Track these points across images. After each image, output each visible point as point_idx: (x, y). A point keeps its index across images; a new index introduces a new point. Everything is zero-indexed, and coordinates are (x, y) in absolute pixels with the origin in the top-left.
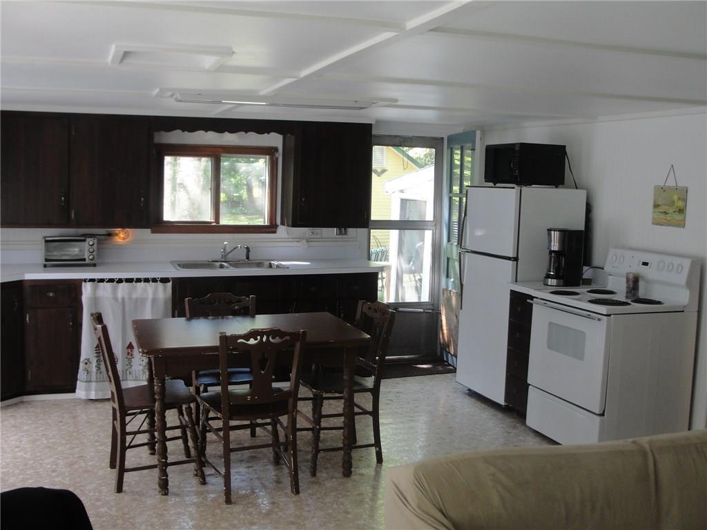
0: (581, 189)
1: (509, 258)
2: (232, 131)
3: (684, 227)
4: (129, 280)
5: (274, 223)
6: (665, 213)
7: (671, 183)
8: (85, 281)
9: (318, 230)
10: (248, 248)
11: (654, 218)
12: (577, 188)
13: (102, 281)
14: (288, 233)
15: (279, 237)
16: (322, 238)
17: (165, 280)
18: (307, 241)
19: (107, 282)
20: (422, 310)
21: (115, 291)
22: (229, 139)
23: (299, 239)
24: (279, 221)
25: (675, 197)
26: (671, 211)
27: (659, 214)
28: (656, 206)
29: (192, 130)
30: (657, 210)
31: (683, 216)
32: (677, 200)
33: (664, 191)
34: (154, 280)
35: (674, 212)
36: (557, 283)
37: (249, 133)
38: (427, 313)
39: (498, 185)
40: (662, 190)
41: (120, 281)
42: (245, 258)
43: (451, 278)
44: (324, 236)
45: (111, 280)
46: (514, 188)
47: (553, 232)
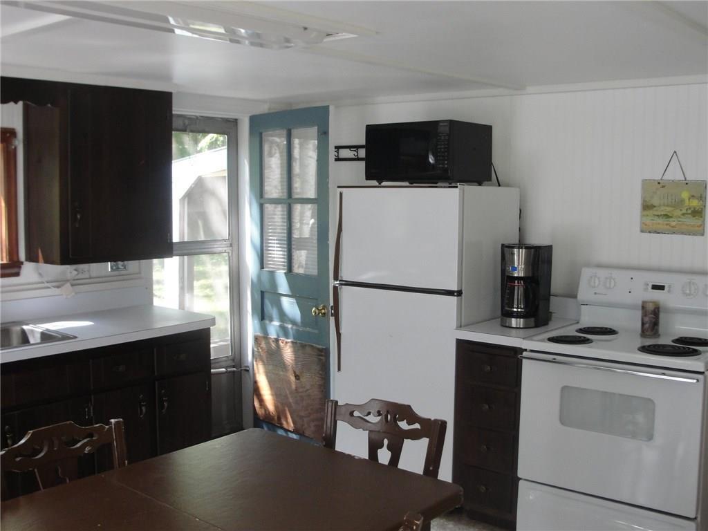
0: (508, 185)
1: (449, 293)
3: (703, 235)
5: (15, 259)
6: (667, 216)
7: (674, 174)
9: (83, 267)
11: (643, 223)
12: (499, 186)
14: (39, 274)
15: (26, 281)
16: (90, 278)
18: (72, 285)
20: (224, 369)
23: (59, 283)
24: (22, 255)
25: (685, 195)
26: (678, 213)
27: (656, 218)
28: (647, 207)
30: (650, 212)
31: (702, 219)
32: (689, 199)
33: (663, 187)
35: (683, 214)
36: (525, 323)
38: (230, 372)
39: (384, 183)
40: (659, 186)
43: (271, 320)
44: (94, 274)
46: (457, 187)
47: (516, 251)
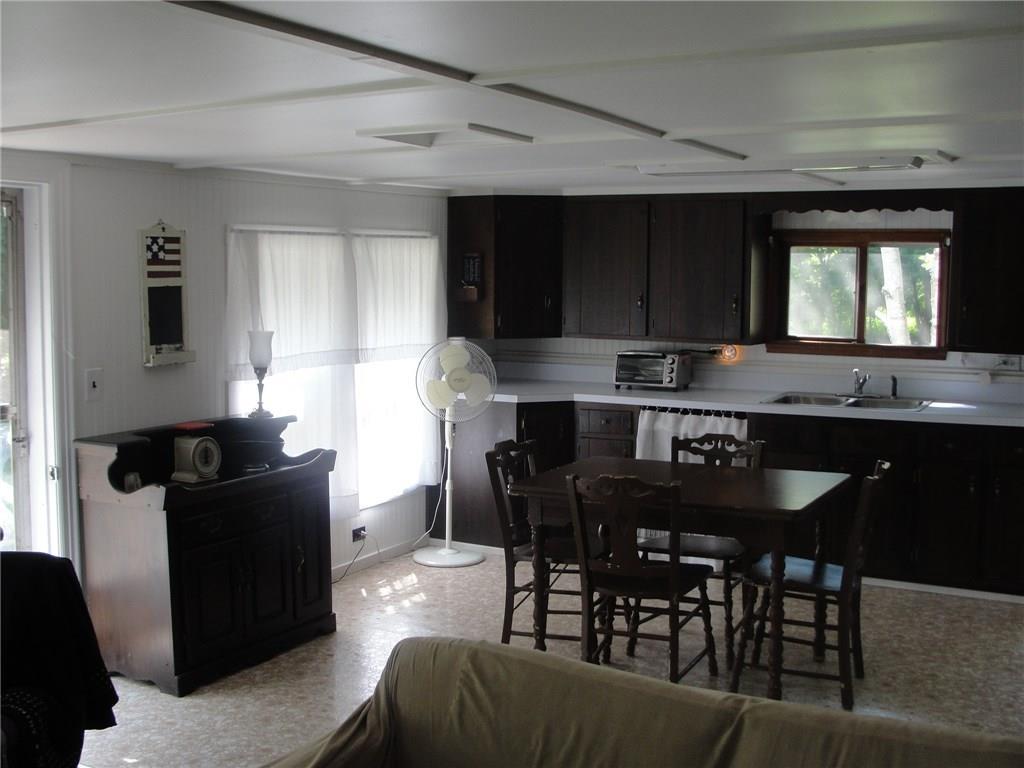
2: (858, 209)
4: (697, 412)
8: (644, 408)
9: (1013, 357)
10: (894, 380)
13: (664, 409)
14: (963, 361)
15: (951, 365)
16: (1019, 371)
17: (740, 416)
19: (670, 412)
21: (678, 423)
22: (868, 219)
23: (976, 371)
29: (803, 209)
34: (728, 414)
37: (884, 210)
41: (685, 412)
42: (890, 393)
44: (1023, 366)
45: (675, 410)
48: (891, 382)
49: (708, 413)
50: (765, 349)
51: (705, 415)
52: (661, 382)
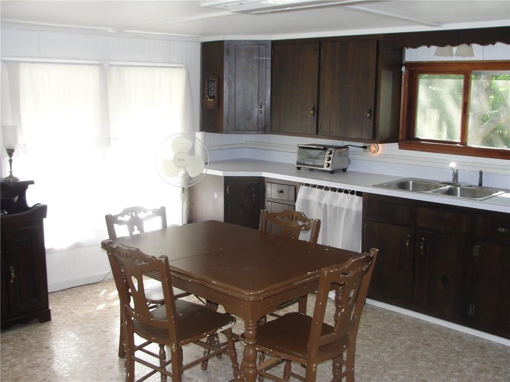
4: (334, 190)
8: (303, 184)
10: (481, 174)
13: (314, 186)
17: (359, 194)
19: (318, 188)
34: (352, 193)
41: (327, 189)
45: (320, 187)
48: (478, 176)
49: (340, 191)
50: (398, 147)
51: (339, 192)
52: (322, 166)
